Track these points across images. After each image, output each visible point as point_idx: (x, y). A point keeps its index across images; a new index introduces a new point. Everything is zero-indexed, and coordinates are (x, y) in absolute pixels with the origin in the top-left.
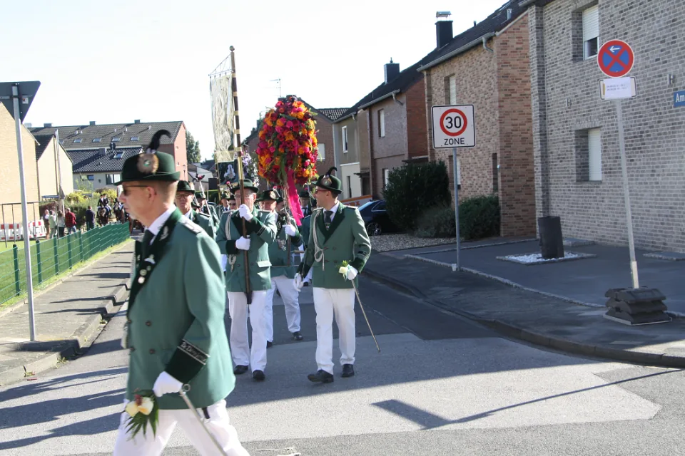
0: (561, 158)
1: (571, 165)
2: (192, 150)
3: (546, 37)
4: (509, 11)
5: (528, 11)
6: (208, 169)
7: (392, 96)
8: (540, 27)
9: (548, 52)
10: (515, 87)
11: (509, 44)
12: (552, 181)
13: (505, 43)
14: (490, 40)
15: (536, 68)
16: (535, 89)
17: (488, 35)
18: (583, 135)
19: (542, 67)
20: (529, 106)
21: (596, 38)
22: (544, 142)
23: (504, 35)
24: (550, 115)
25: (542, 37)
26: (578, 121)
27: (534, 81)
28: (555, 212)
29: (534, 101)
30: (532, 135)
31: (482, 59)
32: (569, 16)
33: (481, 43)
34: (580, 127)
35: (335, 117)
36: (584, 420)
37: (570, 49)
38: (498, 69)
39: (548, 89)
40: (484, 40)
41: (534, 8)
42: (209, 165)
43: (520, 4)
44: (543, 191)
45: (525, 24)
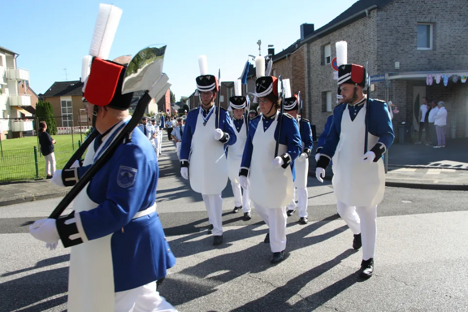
0: (316, 102)
1: (320, 105)
2: (172, 98)
3: (311, 56)
4: (297, 46)
5: (304, 45)
6: (178, 105)
7: (250, 77)
8: (308, 52)
9: (312, 61)
10: (298, 74)
11: (297, 57)
12: (312, 111)
13: (295, 58)
14: (289, 56)
15: (307, 67)
16: (306, 76)
17: (289, 54)
18: (324, 94)
19: (309, 67)
20: (304, 82)
21: (329, 57)
22: (310, 96)
23: (295, 54)
24: (313, 86)
25: (309, 56)
26: (323, 88)
27: (306, 72)
28: (314, 124)
29: (306, 80)
30: (305, 93)
31: (286, 63)
32: (320, 48)
33: (285, 57)
34: (323, 91)
35: (228, 85)
36: (325, 204)
37: (320, 60)
38: (292, 68)
39: (312, 76)
40: (287, 56)
41: (306, 44)
42: (178, 104)
43: (301, 43)
44: (309, 115)
45: (302, 50)
